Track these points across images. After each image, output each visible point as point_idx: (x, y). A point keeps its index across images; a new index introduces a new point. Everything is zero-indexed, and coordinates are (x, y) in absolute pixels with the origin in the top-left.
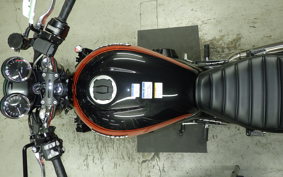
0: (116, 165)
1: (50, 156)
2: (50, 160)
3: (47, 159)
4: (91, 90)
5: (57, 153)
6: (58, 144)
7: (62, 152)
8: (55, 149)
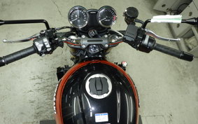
0: (33, 102)
1: (37, 44)
2: (34, 44)
3: (34, 41)
4: (97, 76)
5: (40, 50)
6: (48, 50)
7: (40, 54)
8: (44, 47)
